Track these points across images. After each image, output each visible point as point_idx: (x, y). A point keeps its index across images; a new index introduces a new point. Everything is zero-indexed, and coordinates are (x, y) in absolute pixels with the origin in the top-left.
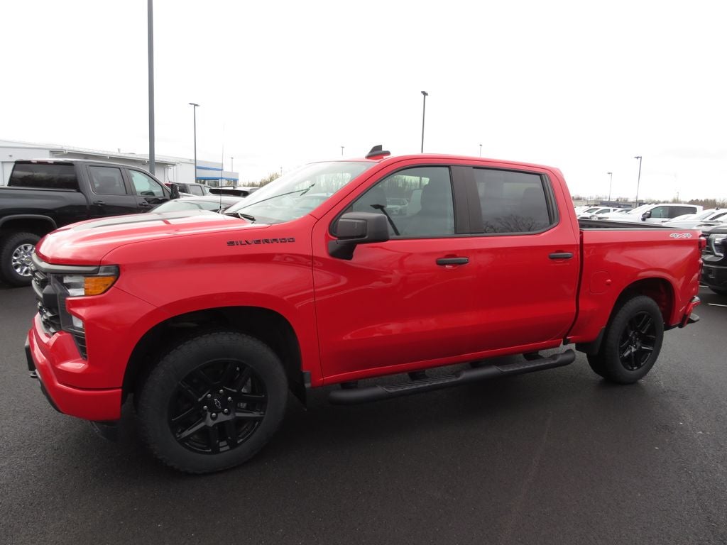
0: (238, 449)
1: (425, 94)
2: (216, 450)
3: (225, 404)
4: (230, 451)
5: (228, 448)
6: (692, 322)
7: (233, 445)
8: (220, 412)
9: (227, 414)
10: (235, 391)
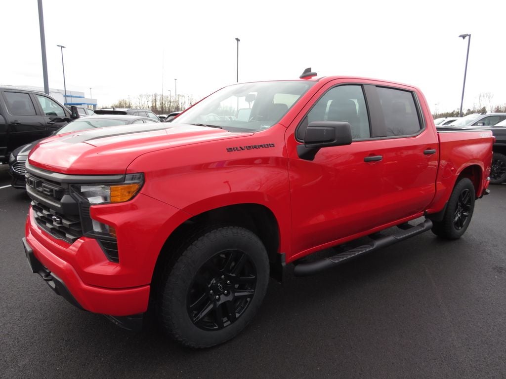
0: (237, 323)
1: (238, 40)
2: (221, 327)
3: (225, 286)
4: (231, 325)
5: (229, 323)
6: (487, 193)
7: (233, 320)
8: (221, 294)
9: (226, 295)
10: (234, 275)
